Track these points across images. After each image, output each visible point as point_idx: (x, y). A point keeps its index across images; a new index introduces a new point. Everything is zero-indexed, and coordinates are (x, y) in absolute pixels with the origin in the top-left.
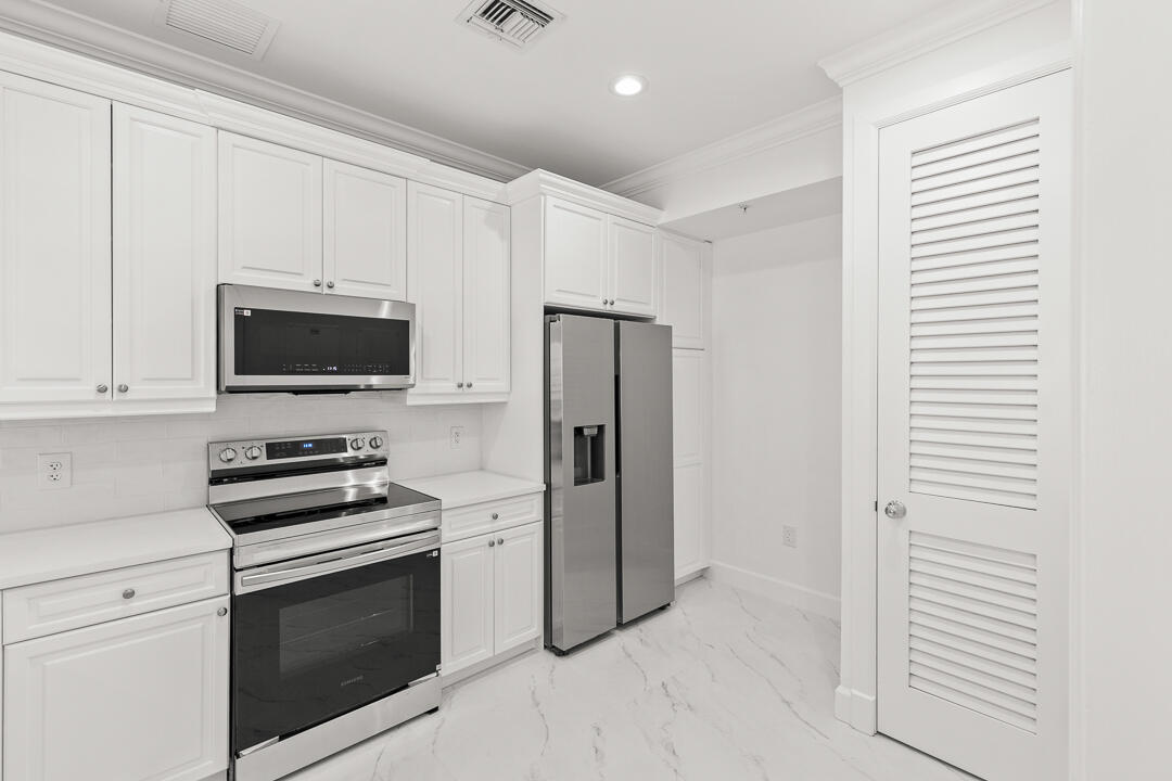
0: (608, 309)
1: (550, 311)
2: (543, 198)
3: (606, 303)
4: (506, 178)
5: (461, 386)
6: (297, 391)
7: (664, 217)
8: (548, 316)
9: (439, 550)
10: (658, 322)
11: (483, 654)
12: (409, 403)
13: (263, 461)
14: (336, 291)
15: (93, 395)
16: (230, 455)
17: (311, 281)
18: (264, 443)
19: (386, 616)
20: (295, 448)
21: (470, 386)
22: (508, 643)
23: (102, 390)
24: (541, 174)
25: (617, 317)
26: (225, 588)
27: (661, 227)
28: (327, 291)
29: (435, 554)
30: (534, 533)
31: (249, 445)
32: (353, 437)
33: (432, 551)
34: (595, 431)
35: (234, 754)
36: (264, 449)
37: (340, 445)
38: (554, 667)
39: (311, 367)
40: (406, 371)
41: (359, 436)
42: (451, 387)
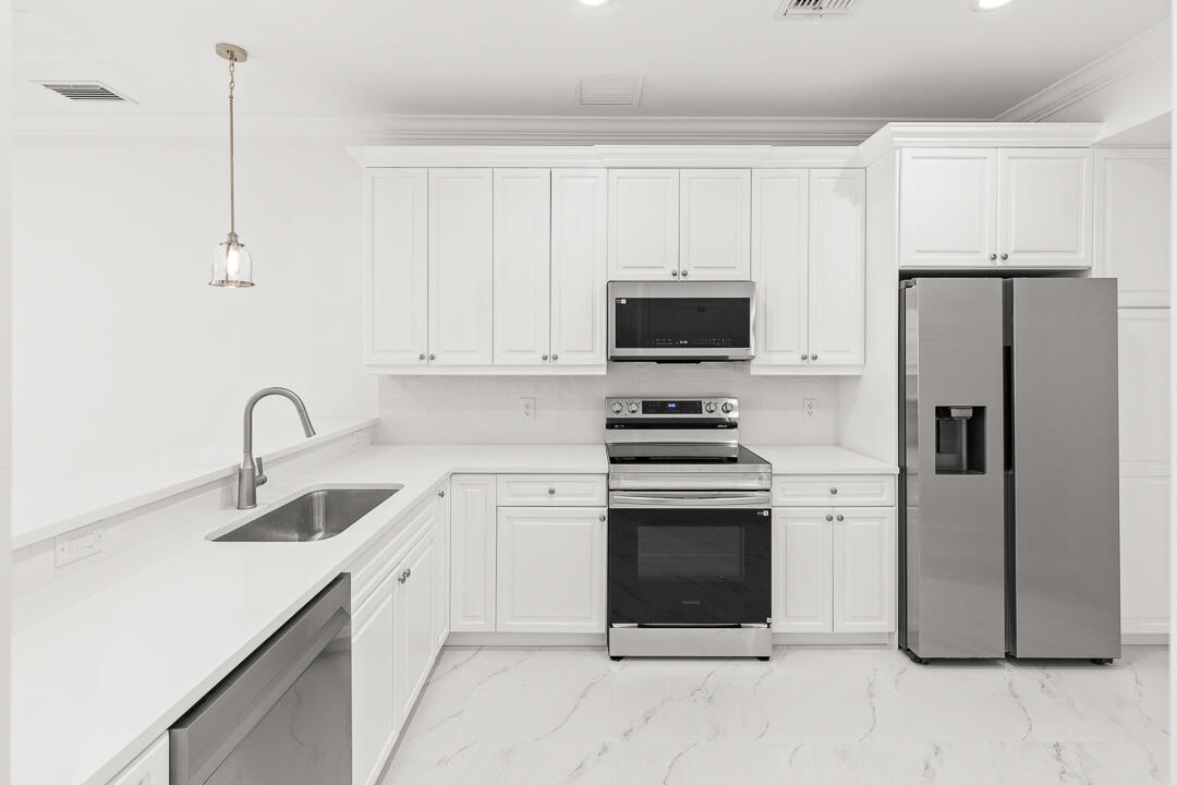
0: (999, 264)
1: (906, 276)
2: (898, 152)
3: (994, 258)
4: (856, 139)
5: (804, 358)
6: (660, 360)
7: (1103, 131)
8: (903, 282)
9: (770, 510)
10: (1094, 274)
11: (819, 626)
12: (752, 373)
13: (640, 415)
14: (689, 278)
15: (541, 361)
16: (617, 407)
17: (670, 272)
18: (640, 401)
19: (721, 559)
20: (661, 406)
21: (815, 358)
22: (848, 625)
23: (545, 358)
24: (893, 127)
25: (1007, 275)
26: (605, 503)
27: (1101, 145)
28: (682, 278)
29: (766, 514)
30: (884, 518)
31: (629, 401)
32: (707, 401)
33: (762, 510)
34: (970, 413)
35: (609, 625)
36: (641, 406)
37: (695, 406)
38: (904, 670)
39: (667, 341)
40: (747, 345)
41: (714, 401)
42: (795, 359)
